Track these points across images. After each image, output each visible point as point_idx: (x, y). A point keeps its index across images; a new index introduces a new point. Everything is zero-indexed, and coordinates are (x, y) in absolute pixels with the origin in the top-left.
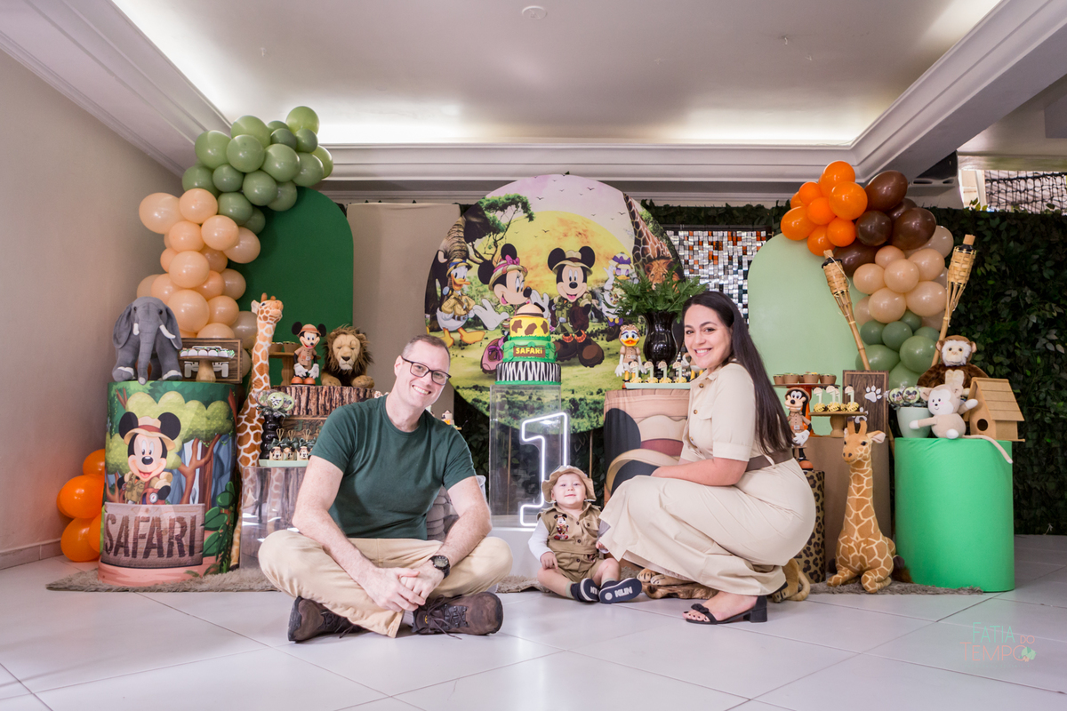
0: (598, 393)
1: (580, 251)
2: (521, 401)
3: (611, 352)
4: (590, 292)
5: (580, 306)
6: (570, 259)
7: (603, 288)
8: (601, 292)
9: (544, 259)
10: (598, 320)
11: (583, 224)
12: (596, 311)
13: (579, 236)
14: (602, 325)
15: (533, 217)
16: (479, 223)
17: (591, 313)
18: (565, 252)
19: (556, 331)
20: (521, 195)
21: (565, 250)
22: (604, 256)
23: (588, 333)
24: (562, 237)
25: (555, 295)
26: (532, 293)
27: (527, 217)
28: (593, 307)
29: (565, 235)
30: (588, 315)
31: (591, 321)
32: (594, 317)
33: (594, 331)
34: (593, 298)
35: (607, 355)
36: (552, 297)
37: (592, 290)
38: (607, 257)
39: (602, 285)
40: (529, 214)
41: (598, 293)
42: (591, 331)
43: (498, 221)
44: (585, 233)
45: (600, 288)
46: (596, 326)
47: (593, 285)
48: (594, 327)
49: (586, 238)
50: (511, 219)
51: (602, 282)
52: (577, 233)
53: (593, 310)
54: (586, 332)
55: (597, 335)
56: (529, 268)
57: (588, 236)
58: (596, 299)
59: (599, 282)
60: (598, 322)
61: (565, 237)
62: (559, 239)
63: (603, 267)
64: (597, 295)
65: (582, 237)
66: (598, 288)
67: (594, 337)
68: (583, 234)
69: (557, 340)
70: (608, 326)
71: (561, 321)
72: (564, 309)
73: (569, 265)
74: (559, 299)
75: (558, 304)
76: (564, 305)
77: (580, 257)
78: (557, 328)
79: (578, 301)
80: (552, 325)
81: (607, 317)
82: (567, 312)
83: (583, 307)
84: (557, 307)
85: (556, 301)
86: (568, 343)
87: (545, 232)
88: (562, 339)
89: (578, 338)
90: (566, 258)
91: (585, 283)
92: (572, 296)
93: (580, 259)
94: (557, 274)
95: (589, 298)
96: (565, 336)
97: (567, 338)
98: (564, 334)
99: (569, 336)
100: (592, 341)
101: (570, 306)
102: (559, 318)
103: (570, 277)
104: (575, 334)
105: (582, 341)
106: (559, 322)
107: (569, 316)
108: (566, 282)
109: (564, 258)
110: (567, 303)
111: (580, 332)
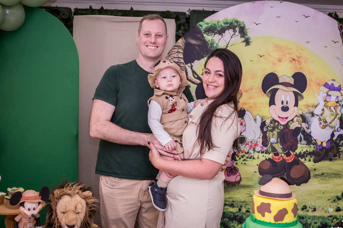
0: (303, 209)
1: (293, 77)
2: (231, 212)
3: (317, 173)
4: (301, 115)
5: (291, 128)
6: (283, 84)
7: (313, 113)
8: (311, 117)
9: (259, 82)
10: (307, 143)
11: (297, 50)
12: (306, 134)
13: (293, 62)
14: (310, 147)
15: (250, 42)
16: (198, 45)
17: (301, 136)
18: (278, 77)
19: (266, 151)
20: (239, 20)
21: (278, 75)
22: (316, 83)
23: (296, 154)
24: (276, 62)
25: (267, 117)
26: (246, 114)
27: (244, 41)
28: (302, 130)
29: (279, 61)
30: (298, 137)
31: (300, 143)
32: (303, 139)
33: (302, 152)
34: (303, 122)
35: (313, 175)
36: (264, 119)
37: (303, 114)
38: (318, 83)
39: (312, 110)
40: (245, 38)
41: (308, 117)
42: (299, 152)
43: (216, 44)
44: (299, 60)
45: (310, 112)
46: (305, 148)
47: (303, 109)
48: (302, 149)
49: (300, 64)
50: (229, 43)
51: (312, 107)
52: (291, 59)
53: (302, 132)
54: (295, 153)
55: (305, 156)
56: (244, 90)
57: (301, 63)
58: (306, 122)
59: (310, 107)
60: (306, 144)
61: (279, 63)
62: (273, 64)
63: (314, 93)
64: (307, 119)
65: (295, 63)
66: (309, 112)
67: (302, 158)
68: (296, 60)
69: (266, 159)
70: (316, 149)
71: (271, 142)
72: (275, 130)
73: (282, 90)
74: (271, 120)
75: (269, 126)
76: (275, 127)
77: (293, 83)
78: (267, 148)
79: (289, 123)
80: (263, 145)
81: (315, 140)
82: (279, 133)
83: (293, 129)
84: (268, 128)
85: (268, 123)
86: (277, 162)
87: (261, 57)
88: (272, 158)
89: (287, 158)
90: (279, 82)
91: (296, 107)
92: (283, 119)
93: (293, 84)
94: (270, 97)
95: (299, 121)
96: (274, 155)
97: (277, 157)
98: (274, 154)
99: (279, 155)
100: (299, 162)
101: (280, 128)
102: (269, 138)
103: (283, 101)
104: (284, 154)
105: (290, 161)
106: (270, 142)
107: (280, 137)
108: (278, 105)
109: (278, 83)
110: (278, 125)
111: (289, 152)
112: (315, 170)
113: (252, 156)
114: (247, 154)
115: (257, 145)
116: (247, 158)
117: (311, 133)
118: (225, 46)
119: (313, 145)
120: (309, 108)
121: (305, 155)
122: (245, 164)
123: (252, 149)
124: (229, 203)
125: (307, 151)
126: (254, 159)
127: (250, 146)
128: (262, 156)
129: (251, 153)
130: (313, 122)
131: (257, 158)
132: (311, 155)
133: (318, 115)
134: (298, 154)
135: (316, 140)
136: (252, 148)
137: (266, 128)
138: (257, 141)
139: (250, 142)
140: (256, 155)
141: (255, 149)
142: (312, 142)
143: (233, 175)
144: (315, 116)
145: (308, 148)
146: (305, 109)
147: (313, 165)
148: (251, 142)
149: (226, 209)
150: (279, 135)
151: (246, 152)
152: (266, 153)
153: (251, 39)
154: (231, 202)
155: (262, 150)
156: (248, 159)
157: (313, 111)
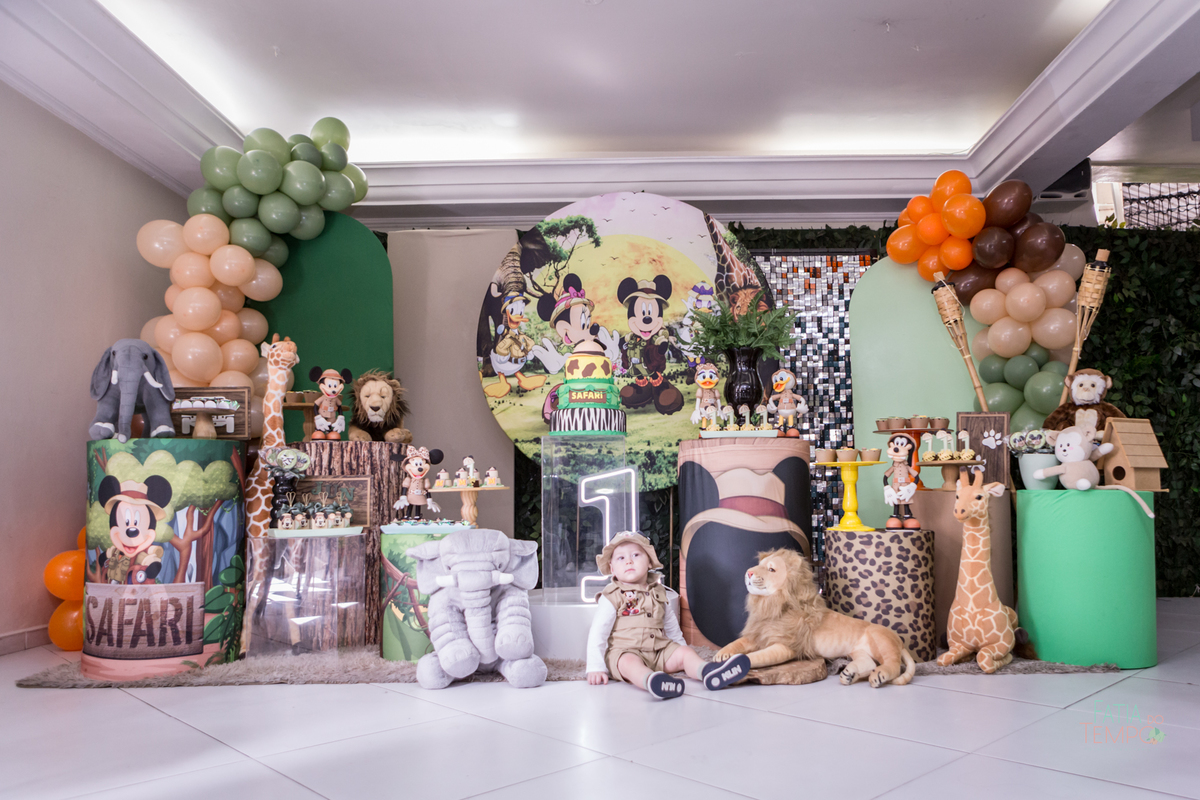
0: (676, 444)
3: (689, 397)
8: (680, 328)
11: (657, 249)
13: (653, 264)
15: (600, 242)
16: (537, 250)
20: (585, 217)
22: (682, 286)
24: (633, 264)
27: (593, 242)
33: (672, 373)
39: (680, 320)
40: (594, 238)
43: (560, 248)
44: (660, 260)
46: (674, 367)
48: (671, 369)
49: (661, 265)
50: (574, 245)
51: (680, 316)
52: (651, 260)
55: (676, 377)
56: (596, 301)
57: (663, 263)
60: (676, 363)
61: (637, 265)
62: (630, 267)
63: (682, 299)
64: (675, 331)
65: (656, 265)
66: (676, 323)
68: (657, 260)
71: (633, 362)
72: (637, 348)
73: (642, 297)
74: (631, 336)
75: (630, 343)
76: (637, 343)
77: (654, 288)
78: (628, 370)
79: (654, 338)
80: (623, 367)
81: (686, 356)
82: (641, 351)
83: (658, 345)
84: (629, 346)
85: (628, 339)
86: (641, 387)
87: (614, 259)
88: (635, 383)
89: (654, 381)
91: (660, 318)
92: (646, 333)
94: (628, 307)
95: (665, 334)
96: (638, 379)
97: (641, 381)
98: (637, 377)
99: (644, 379)
100: (669, 385)
101: (643, 344)
102: (631, 358)
103: (644, 311)
104: (650, 376)
105: (658, 385)
106: (631, 363)
107: (644, 356)
108: (639, 317)
109: (637, 290)
110: (640, 340)
111: (655, 374)
112: (688, 393)
117: (681, 348)
118: (570, 249)
119: (685, 362)
120: (676, 318)
125: (677, 370)
126: (613, 385)
128: (624, 380)
130: (682, 334)
131: (617, 383)
132: (683, 376)
135: (688, 357)
137: (626, 346)
138: (616, 363)
140: (615, 380)
141: (614, 373)
142: (683, 358)
145: (679, 367)
146: (671, 319)
147: (686, 388)
150: (642, 353)
152: (628, 377)
153: (601, 239)
155: (622, 373)
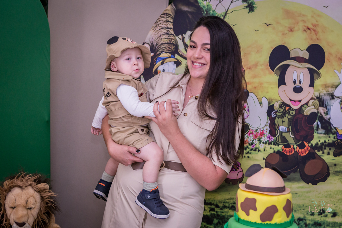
0: (320, 214)
1: (308, 50)
3: (338, 169)
4: (318, 98)
5: (305, 114)
6: (295, 59)
7: (333, 94)
8: (331, 99)
9: (265, 57)
10: (325, 132)
11: (312, 17)
12: (324, 121)
13: (307, 32)
14: (330, 137)
15: (254, 7)
16: (191, 13)
17: (317, 123)
18: (290, 50)
19: (274, 141)
21: (290, 48)
22: (336, 57)
23: (312, 145)
24: (287, 32)
25: (276, 100)
26: (249, 97)
27: (247, 7)
28: (319, 116)
29: (290, 30)
30: (314, 125)
31: (317, 132)
32: (320, 127)
33: (319, 143)
34: (320, 106)
35: (333, 172)
36: (272, 102)
37: (320, 96)
38: (339, 57)
39: (331, 91)
40: (248, 3)
41: (327, 100)
42: (316, 143)
43: (213, 11)
44: (315, 28)
45: (329, 94)
46: (323, 138)
47: (321, 90)
48: (319, 139)
49: (316, 34)
50: (228, 9)
51: (332, 87)
52: (305, 28)
53: (319, 119)
54: (310, 145)
55: (323, 149)
56: (247, 67)
57: (318, 32)
58: (324, 106)
59: (329, 87)
60: (325, 134)
61: (290, 32)
62: (283, 34)
63: (335, 70)
64: (325, 102)
65: (311, 33)
66: (327, 94)
67: (319, 151)
68: (312, 29)
69: (274, 151)
70: (337, 139)
71: (281, 130)
72: (285, 116)
73: (294, 66)
74: (280, 104)
75: (278, 111)
76: (286, 112)
78: (276, 138)
79: (303, 108)
80: (270, 135)
81: (335, 128)
82: (289, 120)
83: (308, 115)
84: (277, 113)
85: (277, 107)
86: (288, 155)
87: (268, 25)
88: (281, 151)
89: (300, 150)
90: (291, 57)
91: (311, 88)
92: (296, 102)
93: (308, 58)
94: (279, 75)
95: (316, 105)
96: (285, 147)
97: (287, 149)
98: (284, 145)
99: (290, 147)
100: (316, 155)
101: (292, 113)
102: (279, 126)
103: (295, 80)
104: (297, 145)
105: (304, 154)
106: (279, 131)
107: (291, 124)
108: (290, 85)
109: (288, 57)
110: (289, 109)
111: (303, 143)
112: (335, 165)
113: (257, 148)
114: (251, 145)
115: (263, 134)
116: (251, 150)
117: (331, 120)
118: (223, 13)
119: (333, 134)
120: (327, 88)
121: (322, 147)
122: (248, 157)
123: (257, 140)
124: (229, 205)
125: (325, 142)
126: (260, 152)
127: (255, 136)
128: (270, 147)
129: (256, 145)
130: (332, 106)
131: (263, 150)
132: (331, 147)
133: (339, 97)
134: (314, 145)
135: (337, 129)
136: (258, 137)
137: (274, 114)
138: (263, 130)
139: (254, 131)
140: (262, 147)
141: (261, 139)
142: (332, 130)
143: (233, 171)
144: (336, 99)
145: (327, 138)
146: (322, 90)
147: (333, 160)
148: (256, 130)
149: (226, 212)
150: (291, 122)
151: (250, 143)
152: (274, 144)
153: (255, 4)
154: (231, 203)
155: (269, 141)
156: (252, 152)
157: (333, 92)
